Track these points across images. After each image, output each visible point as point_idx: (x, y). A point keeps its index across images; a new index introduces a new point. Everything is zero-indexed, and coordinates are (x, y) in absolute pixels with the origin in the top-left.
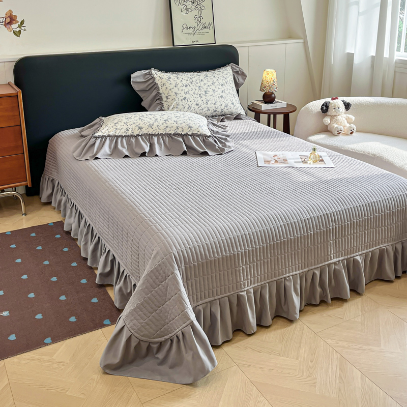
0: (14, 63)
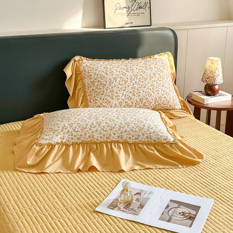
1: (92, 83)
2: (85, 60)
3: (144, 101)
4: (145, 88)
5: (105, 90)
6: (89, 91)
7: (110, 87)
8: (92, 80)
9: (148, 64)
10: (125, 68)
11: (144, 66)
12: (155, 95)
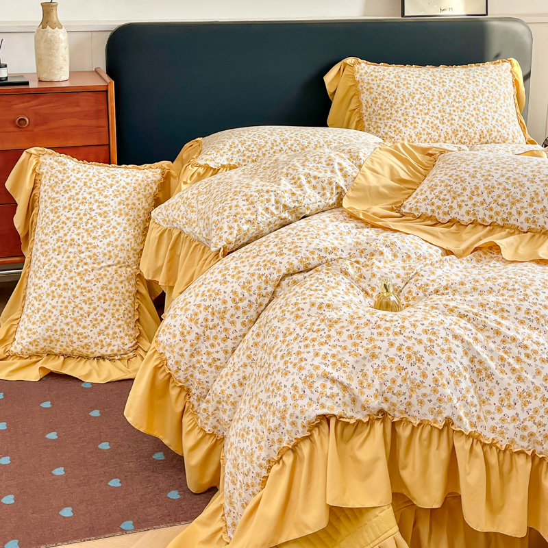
0: (109, 33)
1: (373, 100)
2: (363, 64)
3: (461, 134)
4: (463, 114)
5: (393, 112)
6: (367, 114)
7: (403, 108)
8: (373, 95)
9: (472, 74)
10: (430, 78)
11: (464, 77)
12: (480, 126)
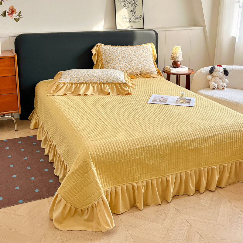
1: (106, 58)
2: (103, 45)
3: (135, 68)
4: (136, 61)
5: (113, 61)
6: (104, 62)
7: (116, 60)
9: (138, 48)
10: (125, 50)
11: (136, 49)
12: (141, 65)
